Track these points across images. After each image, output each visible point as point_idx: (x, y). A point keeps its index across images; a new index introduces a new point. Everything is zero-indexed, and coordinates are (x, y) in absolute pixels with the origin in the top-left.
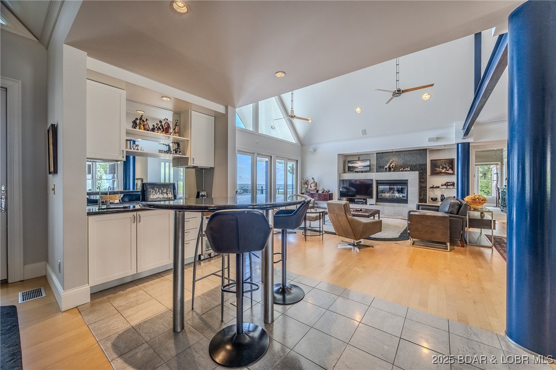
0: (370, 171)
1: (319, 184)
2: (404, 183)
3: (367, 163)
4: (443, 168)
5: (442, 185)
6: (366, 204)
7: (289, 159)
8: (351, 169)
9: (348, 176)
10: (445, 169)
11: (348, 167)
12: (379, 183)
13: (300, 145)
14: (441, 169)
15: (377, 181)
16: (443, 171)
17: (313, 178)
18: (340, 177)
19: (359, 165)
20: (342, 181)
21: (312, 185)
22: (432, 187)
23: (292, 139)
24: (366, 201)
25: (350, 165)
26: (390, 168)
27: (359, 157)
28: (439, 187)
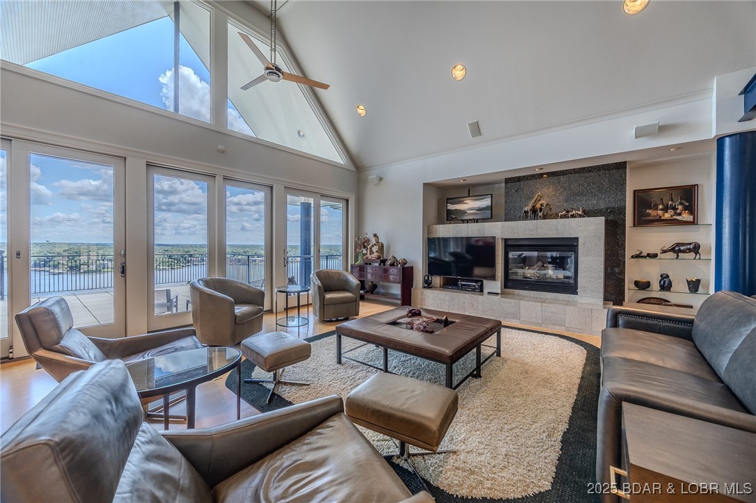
0: (491, 218)
1: (389, 247)
2: (570, 245)
3: (486, 202)
4: (665, 209)
5: (664, 252)
6: (481, 290)
7: (323, 196)
8: (452, 217)
9: (444, 231)
10: (671, 212)
11: (447, 210)
12: (510, 245)
13: (354, 170)
14: (660, 213)
15: (506, 240)
16: (667, 216)
17: (375, 235)
18: (429, 233)
19: (469, 205)
20: (432, 243)
21: (375, 249)
22: (638, 256)
23: (336, 156)
24: (482, 285)
25: (451, 207)
26: (534, 211)
27: (470, 189)
28: (655, 256)
